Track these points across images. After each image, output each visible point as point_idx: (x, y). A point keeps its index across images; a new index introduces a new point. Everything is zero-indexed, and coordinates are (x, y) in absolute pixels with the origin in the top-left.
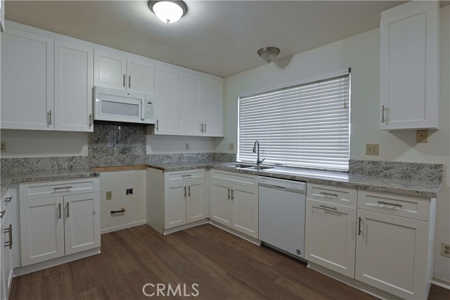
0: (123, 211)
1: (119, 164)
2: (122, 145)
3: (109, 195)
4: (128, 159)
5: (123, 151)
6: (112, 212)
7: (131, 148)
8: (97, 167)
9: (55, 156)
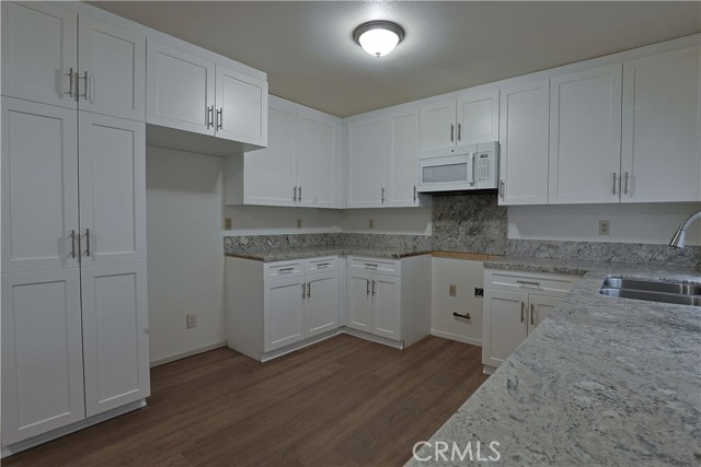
0: (467, 317)
1: (465, 250)
2: (470, 223)
3: (453, 290)
4: (477, 244)
5: (471, 232)
6: (455, 314)
7: (483, 227)
8: (440, 251)
9: (402, 234)
